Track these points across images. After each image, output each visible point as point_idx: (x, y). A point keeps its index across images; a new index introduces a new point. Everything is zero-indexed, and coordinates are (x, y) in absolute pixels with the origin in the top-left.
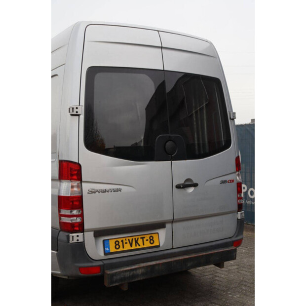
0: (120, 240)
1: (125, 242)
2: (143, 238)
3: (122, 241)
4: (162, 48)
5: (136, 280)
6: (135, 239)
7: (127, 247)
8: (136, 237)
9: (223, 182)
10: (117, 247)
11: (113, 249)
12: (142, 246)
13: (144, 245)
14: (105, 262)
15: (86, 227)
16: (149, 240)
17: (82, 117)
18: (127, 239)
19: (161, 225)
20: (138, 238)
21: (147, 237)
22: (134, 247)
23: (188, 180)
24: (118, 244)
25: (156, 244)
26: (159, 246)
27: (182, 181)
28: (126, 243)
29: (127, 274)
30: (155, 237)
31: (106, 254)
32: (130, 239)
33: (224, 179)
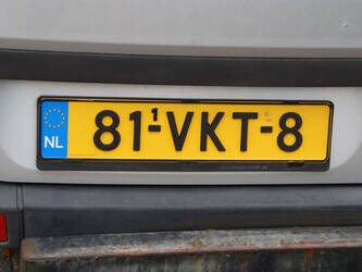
0: (124, 111)
1: (147, 120)
2: (245, 118)
3: (136, 117)
6: (205, 115)
7: (158, 147)
8: (213, 111)
10: (107, 139)
12: (233, 153)
13: (244, 148)
14: (34, 200)
16: (277, 131)
18: (163, 109)
20: (220, 116)
21: (271, 116)
22: (191, 151)
24: (113, 129)
25: (311, 151)
26: (322, 166)
28: (155, 129)
30: (313, 122)
31: (44, 163)
32: (180, 113)
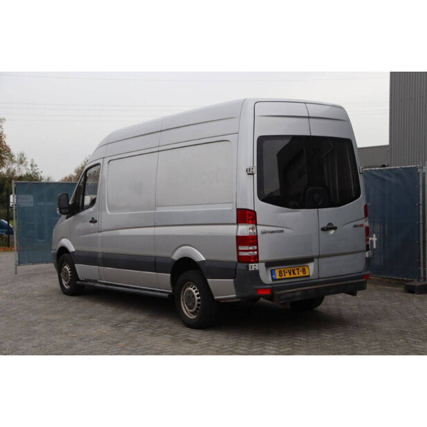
0: (282, 270)
1: (285, 271)
2: (298, 269)
4: (309, 117)
5: (295, 300)
6: (292, 269)
7: (288, 275)
9: (355, 226)
10: (281, 275)
11: (278, 277)
12: (297, 275)
13: (299, 274)
14: (274, 286)
15: (260, 259)
16: (302, 271)
17: (256, 175)
18: (287, 269)
19: (310, 260)
20: (294, 269)
21: (301, 269)
22: (292, 276)
23: (330, 224)
24: (281, 273)
25: (307, 274)
26: (309, 276)
27: (325, 225)
28: (287, 272)
29: (290, 295)
30: (306, 268)
31: (273, 280)
32: (289, 269)
33: (356, 223)
